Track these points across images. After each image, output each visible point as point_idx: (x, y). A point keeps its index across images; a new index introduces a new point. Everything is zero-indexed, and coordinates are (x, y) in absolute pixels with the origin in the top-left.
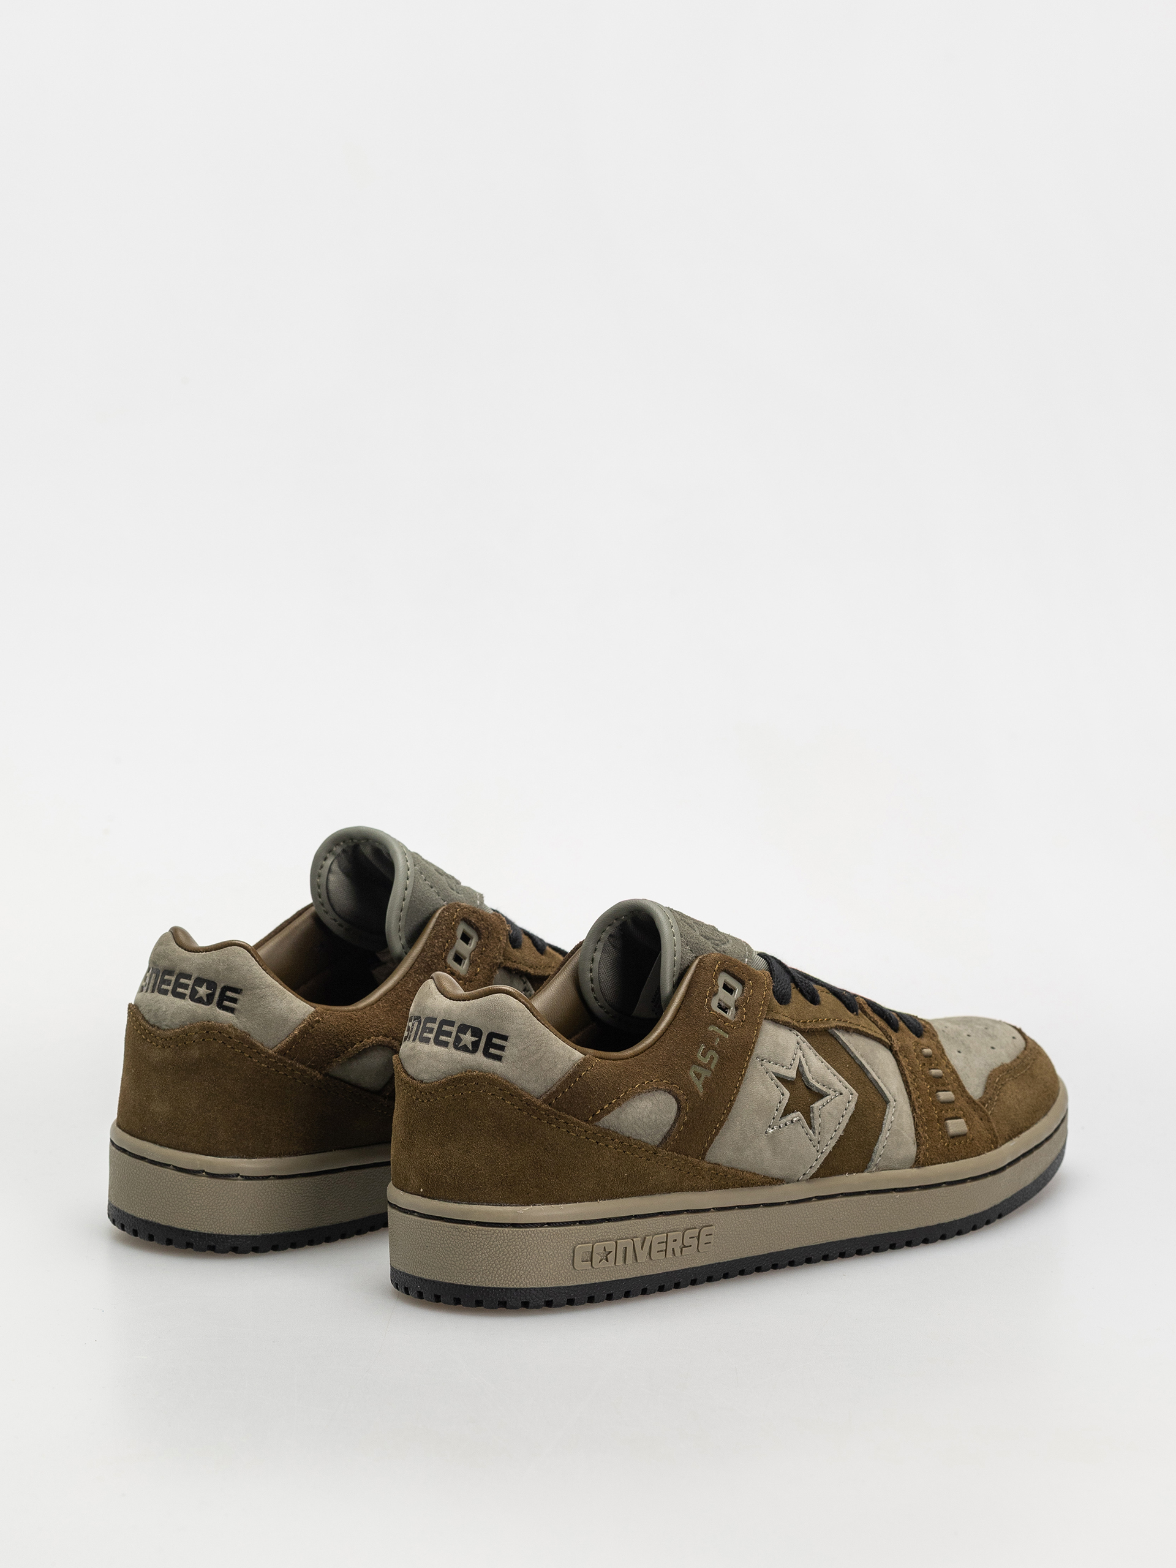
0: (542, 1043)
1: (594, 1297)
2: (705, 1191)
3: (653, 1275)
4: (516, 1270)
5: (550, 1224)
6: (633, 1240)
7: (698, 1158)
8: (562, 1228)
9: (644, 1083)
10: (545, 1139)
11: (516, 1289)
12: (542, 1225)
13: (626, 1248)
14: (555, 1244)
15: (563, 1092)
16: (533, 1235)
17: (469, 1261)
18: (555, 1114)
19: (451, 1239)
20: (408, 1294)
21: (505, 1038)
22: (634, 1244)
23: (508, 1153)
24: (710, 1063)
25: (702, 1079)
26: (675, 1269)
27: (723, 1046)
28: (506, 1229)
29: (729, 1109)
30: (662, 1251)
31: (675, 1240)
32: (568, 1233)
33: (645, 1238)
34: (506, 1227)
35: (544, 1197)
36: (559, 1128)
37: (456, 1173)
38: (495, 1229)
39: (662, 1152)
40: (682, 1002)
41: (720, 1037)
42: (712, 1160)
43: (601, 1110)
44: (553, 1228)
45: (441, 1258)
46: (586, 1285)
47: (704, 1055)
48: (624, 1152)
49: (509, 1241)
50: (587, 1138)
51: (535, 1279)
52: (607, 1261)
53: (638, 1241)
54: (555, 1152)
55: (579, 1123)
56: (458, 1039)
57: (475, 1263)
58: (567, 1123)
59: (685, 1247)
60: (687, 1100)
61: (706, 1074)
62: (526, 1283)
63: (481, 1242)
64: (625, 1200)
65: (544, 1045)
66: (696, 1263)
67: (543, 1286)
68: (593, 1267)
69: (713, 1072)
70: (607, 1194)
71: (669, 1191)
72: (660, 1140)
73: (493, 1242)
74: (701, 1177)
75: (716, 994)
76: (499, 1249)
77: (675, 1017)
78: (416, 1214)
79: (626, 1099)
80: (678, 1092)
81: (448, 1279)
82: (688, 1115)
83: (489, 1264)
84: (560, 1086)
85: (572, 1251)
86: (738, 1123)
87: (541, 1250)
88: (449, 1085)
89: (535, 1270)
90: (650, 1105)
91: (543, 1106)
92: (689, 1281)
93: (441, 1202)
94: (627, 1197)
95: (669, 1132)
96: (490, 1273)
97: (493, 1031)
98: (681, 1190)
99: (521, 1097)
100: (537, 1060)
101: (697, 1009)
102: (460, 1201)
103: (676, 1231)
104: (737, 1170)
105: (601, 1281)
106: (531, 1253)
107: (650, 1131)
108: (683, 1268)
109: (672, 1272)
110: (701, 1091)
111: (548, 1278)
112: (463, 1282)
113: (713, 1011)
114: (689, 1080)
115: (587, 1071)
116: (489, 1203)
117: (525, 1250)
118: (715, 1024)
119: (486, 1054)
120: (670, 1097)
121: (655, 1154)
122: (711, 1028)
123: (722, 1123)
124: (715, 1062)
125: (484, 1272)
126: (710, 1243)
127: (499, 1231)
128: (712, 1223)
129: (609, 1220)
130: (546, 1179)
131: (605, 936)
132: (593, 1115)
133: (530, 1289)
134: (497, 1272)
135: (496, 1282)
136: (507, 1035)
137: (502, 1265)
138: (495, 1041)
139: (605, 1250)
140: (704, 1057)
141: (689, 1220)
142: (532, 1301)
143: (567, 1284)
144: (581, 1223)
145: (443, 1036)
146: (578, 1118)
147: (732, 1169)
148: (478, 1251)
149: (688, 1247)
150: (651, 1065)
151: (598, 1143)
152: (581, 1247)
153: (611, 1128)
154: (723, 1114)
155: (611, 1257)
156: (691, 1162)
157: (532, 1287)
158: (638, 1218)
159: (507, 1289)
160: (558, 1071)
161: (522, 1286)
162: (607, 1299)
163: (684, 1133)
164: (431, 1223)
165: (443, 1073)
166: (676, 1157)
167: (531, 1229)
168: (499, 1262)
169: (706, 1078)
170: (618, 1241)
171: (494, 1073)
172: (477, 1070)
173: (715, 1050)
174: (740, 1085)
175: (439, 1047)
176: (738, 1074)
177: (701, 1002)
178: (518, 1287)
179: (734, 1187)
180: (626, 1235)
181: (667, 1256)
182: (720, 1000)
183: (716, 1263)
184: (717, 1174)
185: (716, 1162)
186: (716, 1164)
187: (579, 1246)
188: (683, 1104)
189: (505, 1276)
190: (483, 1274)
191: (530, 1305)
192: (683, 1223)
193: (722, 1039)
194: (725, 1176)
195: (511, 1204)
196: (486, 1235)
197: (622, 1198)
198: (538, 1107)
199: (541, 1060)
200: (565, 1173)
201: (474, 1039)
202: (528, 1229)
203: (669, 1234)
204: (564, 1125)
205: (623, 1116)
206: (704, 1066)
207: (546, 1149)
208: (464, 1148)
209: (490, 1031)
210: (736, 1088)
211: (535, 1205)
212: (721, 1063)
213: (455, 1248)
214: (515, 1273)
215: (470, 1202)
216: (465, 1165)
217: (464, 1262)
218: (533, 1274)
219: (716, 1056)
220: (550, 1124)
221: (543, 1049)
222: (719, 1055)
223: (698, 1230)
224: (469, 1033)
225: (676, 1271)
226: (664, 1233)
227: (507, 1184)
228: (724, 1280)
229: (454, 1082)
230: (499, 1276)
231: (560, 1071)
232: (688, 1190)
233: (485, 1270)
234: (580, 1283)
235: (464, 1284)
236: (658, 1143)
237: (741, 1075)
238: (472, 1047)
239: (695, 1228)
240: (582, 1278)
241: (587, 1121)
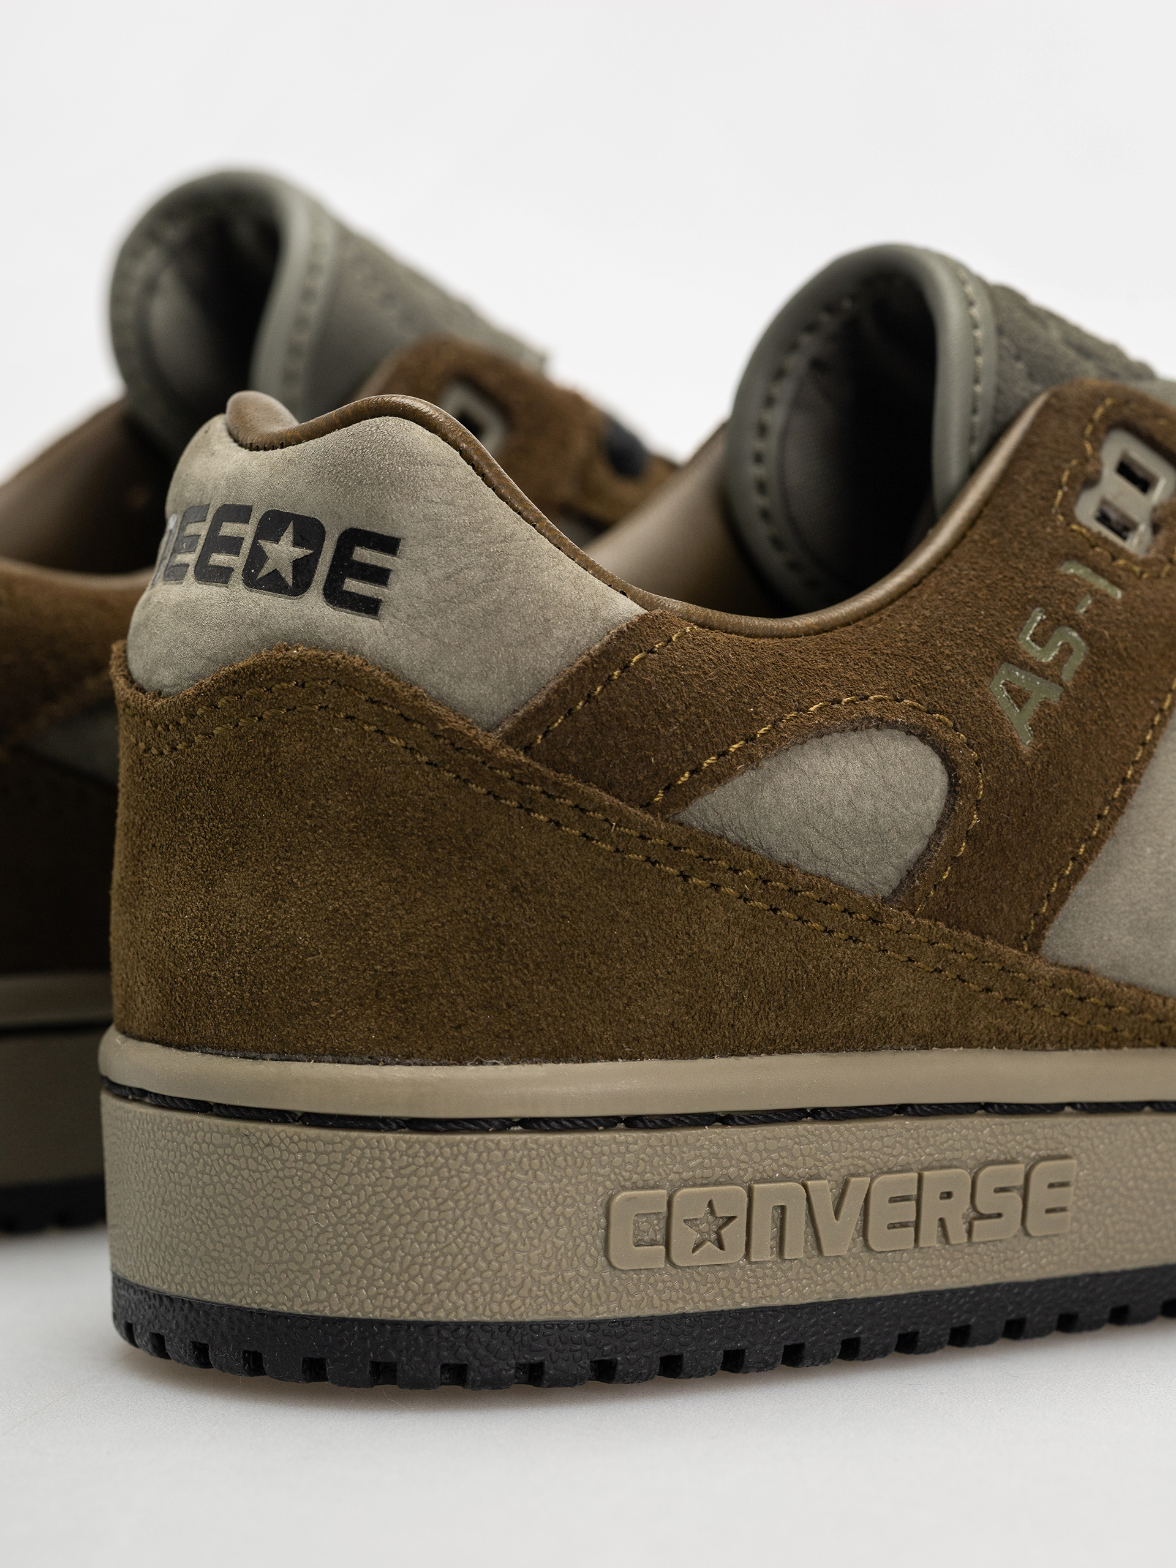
0: (506, 562)
1: (680, 1357)
2: (1044, 1049)
3: (879, 1299)
4: (422, 1265)
5: (530, 1124)
6: (805, 1186)
7: (1019, 947)
8: (566, 1137)
9: (839, 702)
10: (514, 858)
11: (425, 1326)
12: (504, 1125)
13: (783, 1208)
14: (547, 1186)
15: (570, 711)
16: (474, 1156)
17: (281, 1238)
18: (543, 780)
19: (229, 1168)
20: (167, 1357)
21: (389, 545)
22: (808, 1199)
23: (396, 899)
24: (1059, 662)
25: (1032, 707)
26: (951, 1283)
27: (1104, 619)
28: (390, 1136)
29: (1120, 806)
30: (903, 1225)
31: (948, 1195)
32: (588, 1152)
33: (846, 1183)
34: (390, 1130)
35: (511, 1037)
36: (558, 824)
37: (245, 965)
38: (354, 1134)
39: (897, 918)
40: (987, 501)
41: (1093, 592)
42: (1066, 955)
43: (692, 772)
44: (536, 1136)
45: (205, 1228)
46: (651, 1320)
47: (1040, 638)
48: (775, 910)
49: (398, 1173)
50: (648, 859)
51: (484, 1295)
52: (721, 1247)
53: (823, 1191)
54: (545, 900)
55: (620, 811)
56: (257, 557)
57: (299, 1242)
58: (583, 810)
59: (982, 1217)
60: (978, 763)
61: (1043, 692)
62: (456, 1308)
63: (314, 1176)
64: (776, 1060)
65: (512, 566)
66: (1021, 1269)
67: (510, 1318)
68: (673, 1265)
69: (1066, 691)
70: (717, 1037)
71: (925, 1042)
72: (895, 884)
73: (351, 1174)
74: (1026, 1005)
75: (1091, 482)
76: (367, 1200)
77: (960, 538)
78: (147, 1100)
79: (775, 745)
80: (949, 736)
81: (225, 1294)
82: (983, 807)
83: (339, 1244)
84: (556, 691)
85: (601, 1211)
86: (1149, 850)
87: (499, 1205)
88: (223, 695)
89: (482, 1265)
90: (855, 769)
91: (503, 753)
92: (1000, 1326)
93: (208, 1056)
94: (786, 1050)
95: (920, 860)
96: (343, 1274)
97: (356, 525)
98: (967, 1042)
99: (435, 725)
100: (487, 612)
101: (1026, 515)
102: (258, 1053)
103: (950, 1167)
104: (1146, 992)
105: (702, 1307)
106: (468, 1214)
107: (857, 851)
108: (978, 1283)
109: (941, 1293)
110: (1026, 743)
111: (524, 1292)
112: (266, 1301)
113: (1079, 524)
114: (988, 705)
115: (652, 651)
116: (339, 1056)
117: (451, 1204)
118: (1081, 559)
119: (335, 595)
120: (925, 750)
121: (875, 921)
122: (1072, 569)
123: (1095, 844)
124: (1076, 661)
125: (327, 1269)
126: (1063, 1210)
127: (368, 1142)
128: (1067, 1150)
129: (726, 1119)
130: (516, 982)
131: (797, 363)
132: (667, 789)
133: (469, 1325)
134: (363, 1269)
135: (362, 1302)
136: (397, 535)
137: (378, 1249)
138: (363, 555)
139: (712, 1212)
140: (1042, 644)
141: (993, 1134)
142: (477, 1363)
143: (589, 1313)
144: (633, 1122)
145: (219, 552)
146: (617, 796)
147: (1129, 986)
148: (306, 1206)
149: (990, 1217)
150: (866, 654)
151: (686, 878)
152: (629, 1199)
153: (730, 834)
154: (1100, 817)
155: (734, 1234)
156: (996, 957)
157: (475, 1318)
158: (823, 1120)
159: (396, 1324)
160: (554, 646)
161: (442, 1316)
162: (725, 1367)
163: (971, 865)
164: (178, 1120)
165: (209, 659)
166: (946, 938)
167: (468, 1137)
168: (369, 1238)
169: (1045, 704)
170: (756, 1186)
171: (353, 652)
172: (304, 642)
173: (1077, 627)
174: (1155, 738)
175: (205, 587)
176: (1150, 707)
177: (1043, 498)
178: (430, 1317)
179: (1137, 1042)
180: (784, 1169)
181: (922, 1244)
182: (1104, 502)
183: (1085, 1276)
184: (1081, 999)
185: (1077, 962)
186: (1076, 968)
187: (624, 1194)
188: (966, 776)
189: (389, 1285)
190: (324, 1275)
191: (471, 1375)
192: (974, 1144)
193: (1101, 600)
194: (1110, 1007)
195: (405, 1058)
196: (328, 1154)
197: (769, 1053)
198: (488, 756)
199: (498, 611)
200: (579, 967)
201: (299, 552)
202: (458, 1137)
203: (926, 1173)
204: (574, 815)
205: (767, 797)
206: (1038, 670)
207: (515, 889)
208: (266, 887)
209: (346, 525)
210: (1144, 744)
211: (481, 1063)
212: (1094, 668)
213: (242, 1198)
214: (420, 1273)
215: (287, 1052)
216: (268, 938)
217: (268, 1240)
218: (478, 1280)
219: (1081, 648)
220: (528, 811)
221: (509, 579)
222: (1090, 645)
223: (1020, 1168)
224: (288, 536)
225: (953, 1292)
226: (910, 1170)
227: (393, 995)
228: (1113, 1327)
229: (235, 682)
230: (372, 1281)
231: (560, 648)
232: (987, 1044)
233: (330, 1263)
234: (634, 1313)
235: (268, 1307)
236: (886, 890)
237: (1161, 710)
238: (294, 578)
239: (1013, 1161)
240: (638, 1297)
241: (647, 806)
